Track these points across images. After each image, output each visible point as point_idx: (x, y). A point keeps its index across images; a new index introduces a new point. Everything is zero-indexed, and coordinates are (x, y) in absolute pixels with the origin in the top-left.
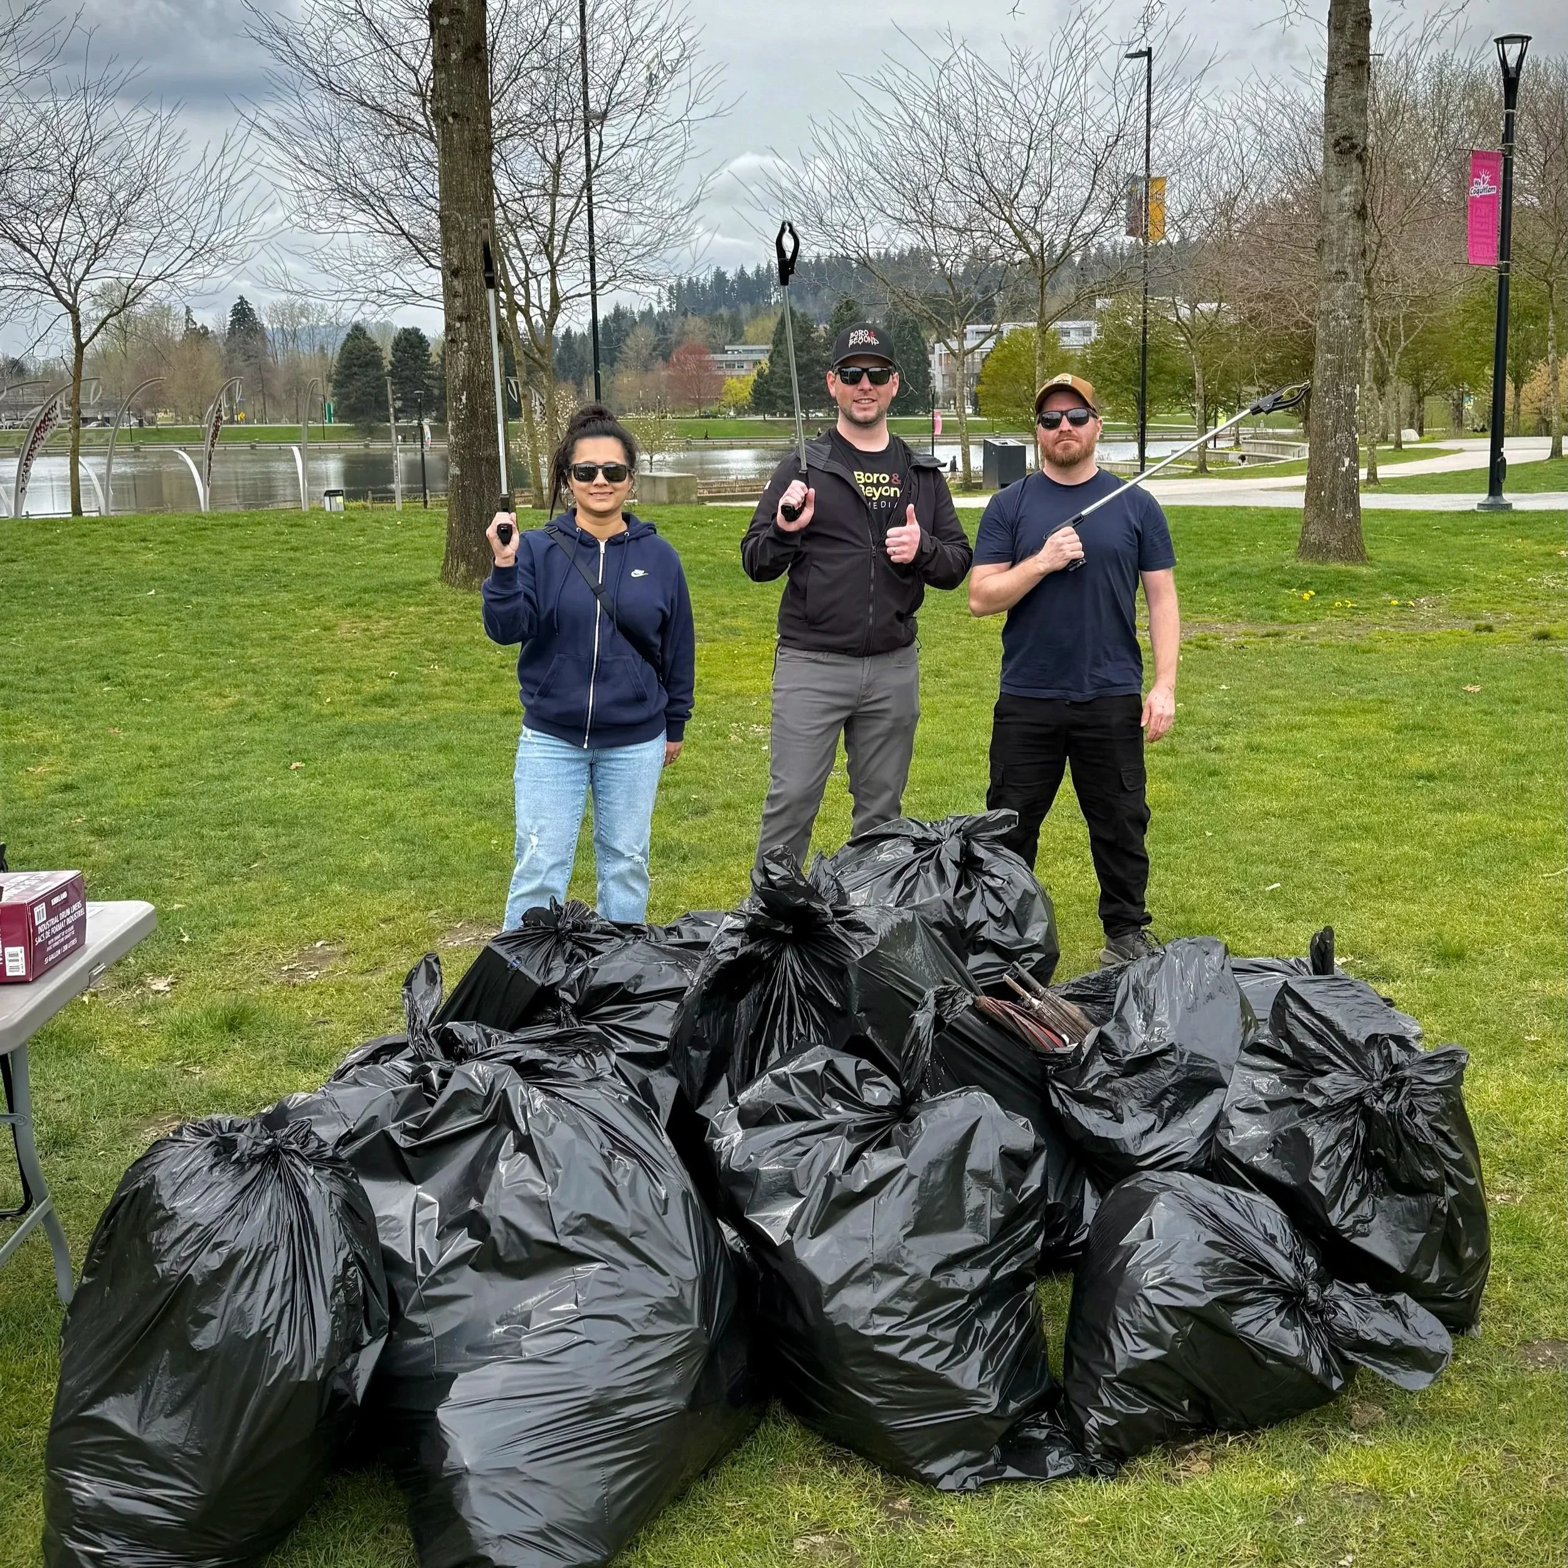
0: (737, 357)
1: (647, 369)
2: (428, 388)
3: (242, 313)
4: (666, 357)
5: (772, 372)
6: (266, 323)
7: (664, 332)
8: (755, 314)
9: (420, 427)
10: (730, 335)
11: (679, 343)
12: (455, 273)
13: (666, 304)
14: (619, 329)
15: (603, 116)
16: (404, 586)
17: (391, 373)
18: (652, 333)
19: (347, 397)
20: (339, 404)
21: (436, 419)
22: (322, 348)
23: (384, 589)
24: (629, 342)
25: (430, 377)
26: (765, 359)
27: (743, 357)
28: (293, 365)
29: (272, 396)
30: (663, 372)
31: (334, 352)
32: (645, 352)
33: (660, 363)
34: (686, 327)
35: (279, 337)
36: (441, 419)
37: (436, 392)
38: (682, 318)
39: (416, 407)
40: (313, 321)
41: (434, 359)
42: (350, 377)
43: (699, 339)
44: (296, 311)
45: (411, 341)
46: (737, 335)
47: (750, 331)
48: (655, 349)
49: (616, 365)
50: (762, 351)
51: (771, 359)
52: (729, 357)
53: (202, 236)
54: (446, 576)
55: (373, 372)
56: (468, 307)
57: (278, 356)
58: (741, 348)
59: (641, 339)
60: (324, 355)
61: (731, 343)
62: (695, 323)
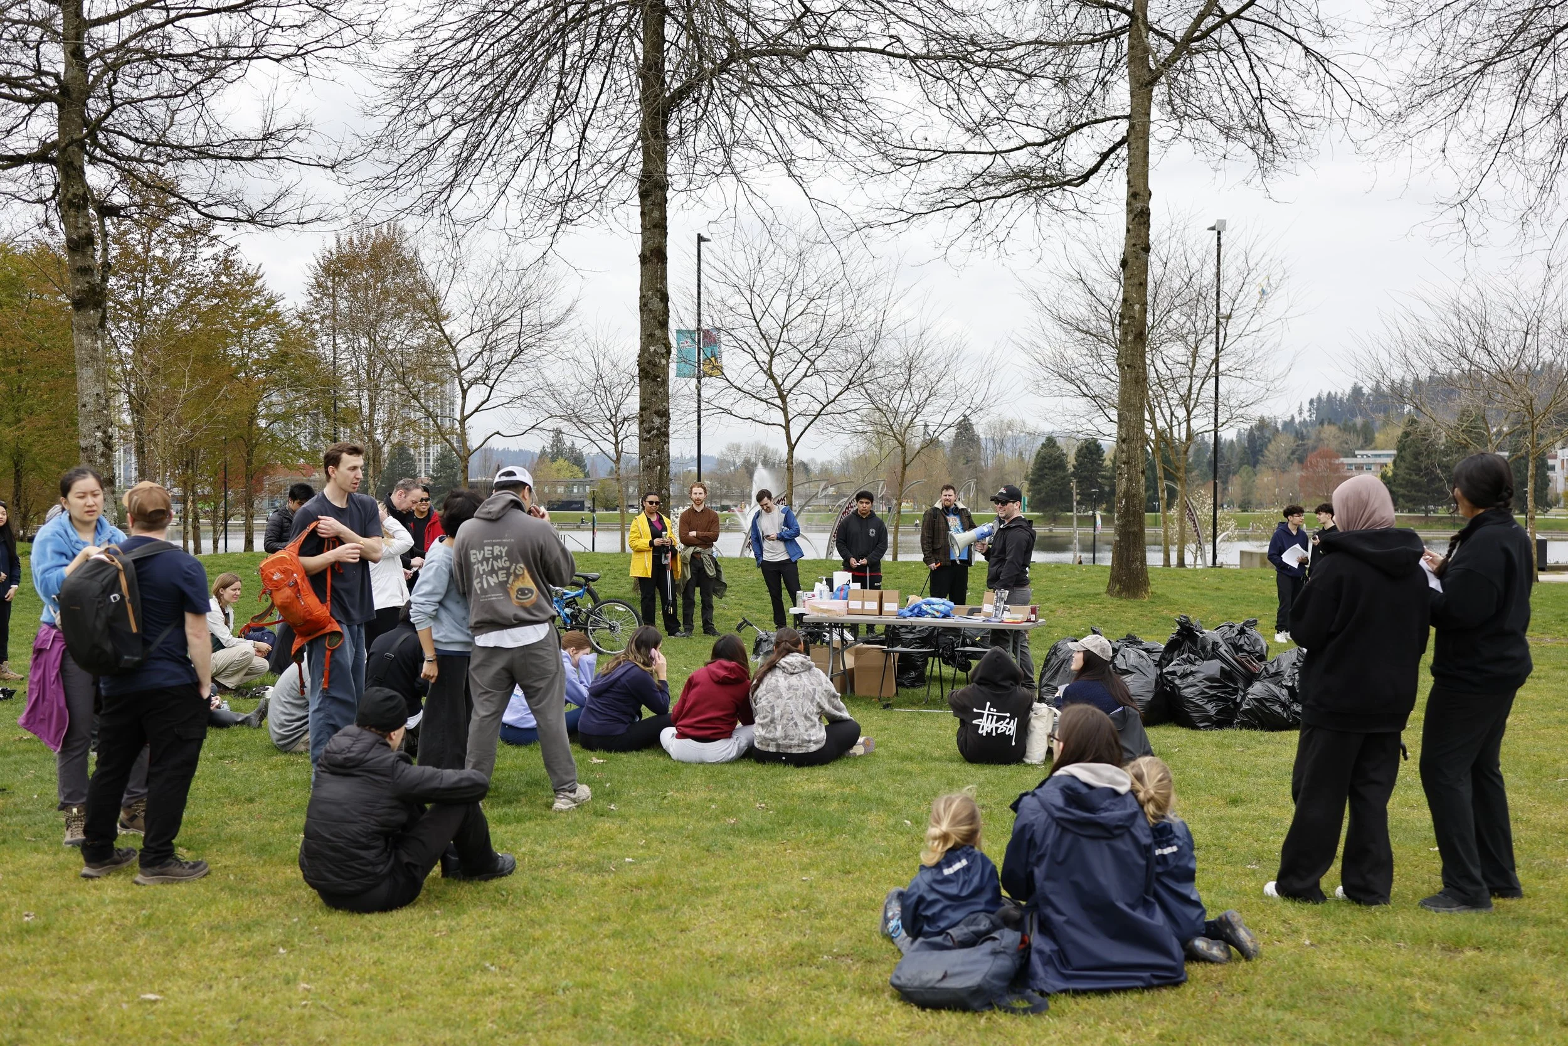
0: (1365, 460)
1: (1284, 471)
2: (1100, 486)
3: (965, 427)
4: (1301, 460)
5: (1395, 475)
6: (982, 436)
7: (1303, 439)
8: (1386, 423)
9: (1094, 516)
10: (1361, 441)
11: (1315, 448)
12: (1124, 441)
13: (1306, 415)
14: (1262, 437)
15: (1229, 317)
16: (1088, 595)
17: (1073, 474)
18: (1292, 439)
19: (1039, 492)
20: (1032, 498)
21: (1106, 510)
22: (1021, 454)
23: (1079, 596)
24: (1270, 447)
25: (1103, 477)
26: (1389, 461)
27: (1371, 460)
28: (1000, 468)
29: (983, 491)
30: (1297, 473)
31: (1030, 458)
32: (1284, 456)
33: (1296, 464)
34: (1323, 435)
35: (990, 445)
36: (1109, 510)
37: (1107, 489)
38: (1318, 427)
39: (1090, 500)
40: (1016, 433)
41: (1108, 463)
42: (1042, 477)
43: (1334, 445)
44: (1005, 427)
45: (1090, 450)
46: (1368, 441)
47: (1379, 437)
48: (1293, 453)
49: (1258, 467)
50: (1388, 456)
51: (1395, 462)
52: (1359, 460)
53: (977, 401)
54: (1109, 591)
55: (1060, 474)
56: (1129, 457)
57: (989, 461)
58: (1370, 453)
59: (1282, 445)
60: (1022, 459)
61: (1362, 448)
62: (1329, 431)
